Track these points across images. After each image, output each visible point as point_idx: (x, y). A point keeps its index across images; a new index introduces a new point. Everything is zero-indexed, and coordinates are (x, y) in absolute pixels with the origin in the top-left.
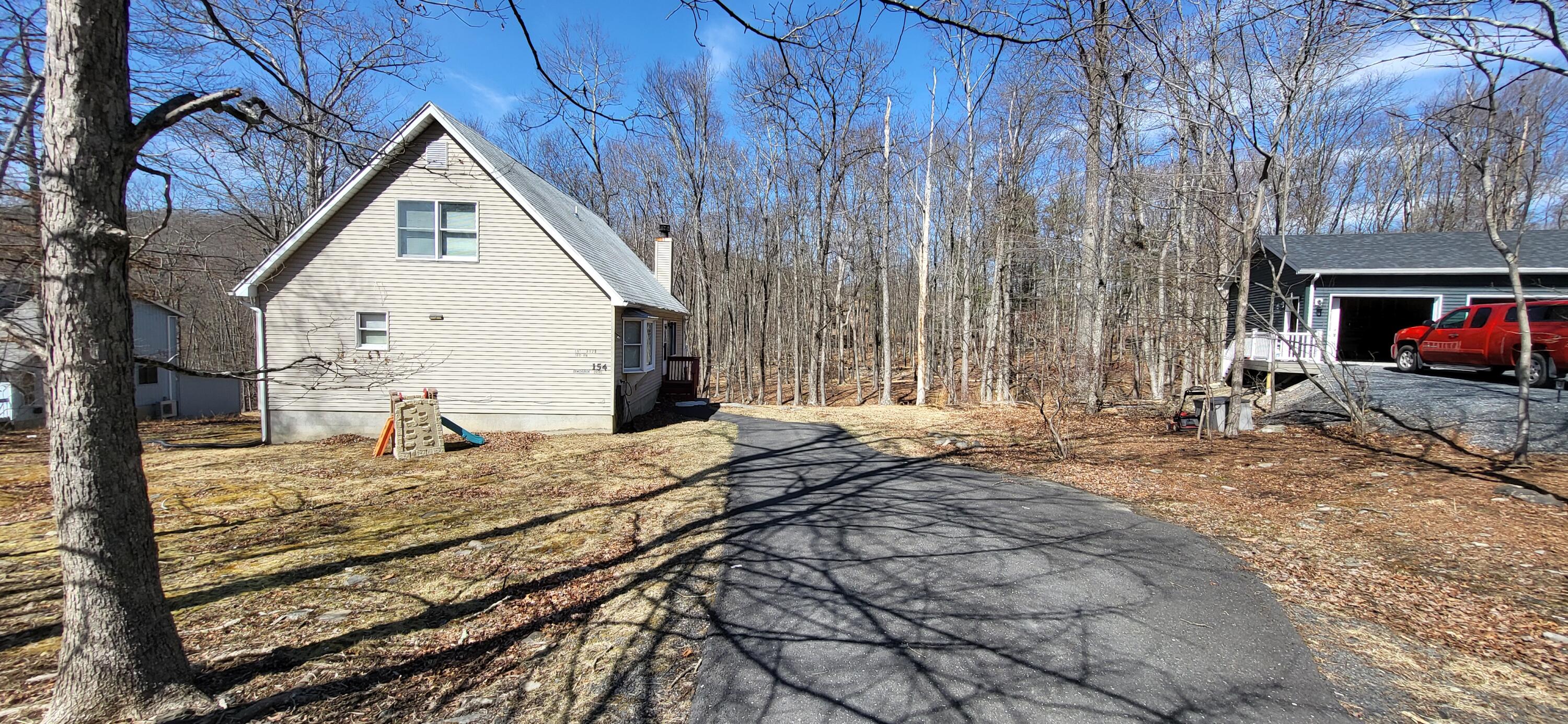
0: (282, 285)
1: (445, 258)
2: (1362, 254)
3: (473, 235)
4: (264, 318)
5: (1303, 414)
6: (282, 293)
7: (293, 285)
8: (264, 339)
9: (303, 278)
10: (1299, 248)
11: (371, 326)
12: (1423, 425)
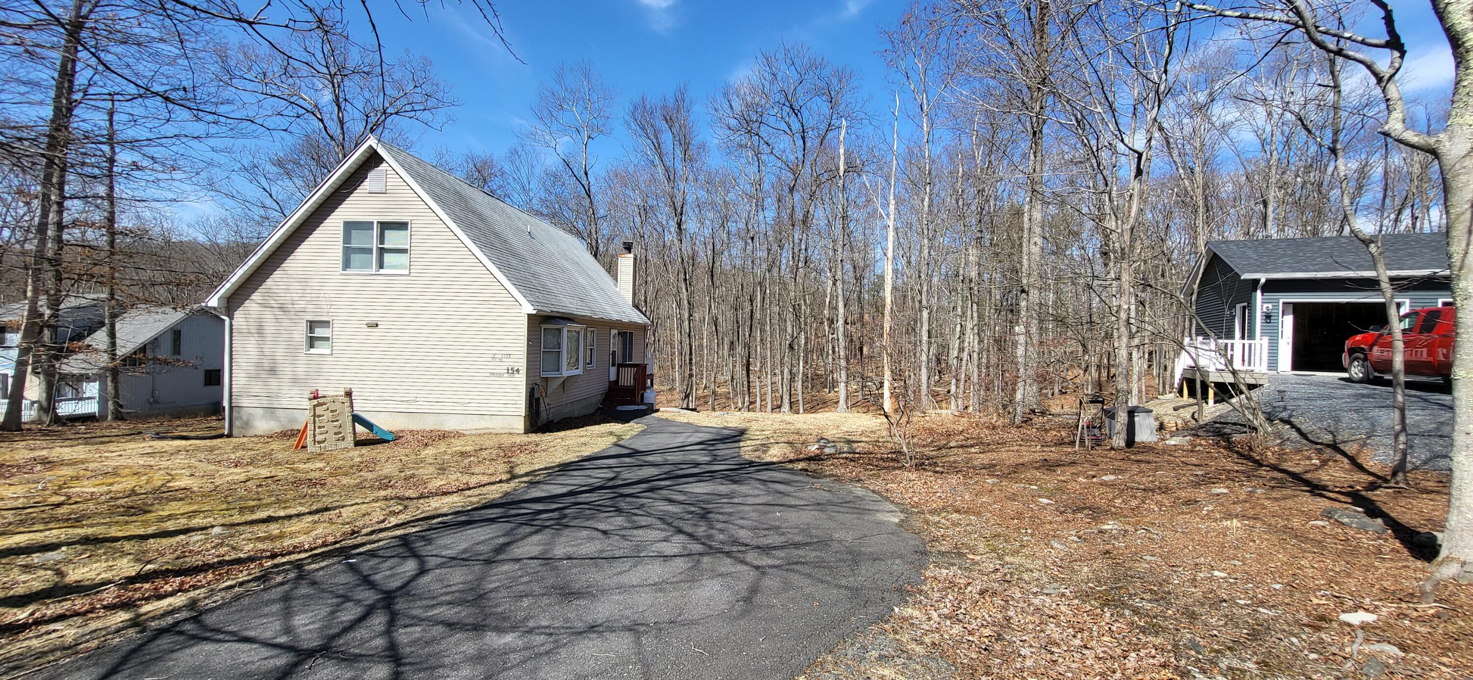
0: (247, 297)
1: (382, 271)
2: (1317, 257)
3: (404, 251)
4: (231, 325)
5: (1217, 425)
6: (247, 303)
7: (256, 296)
8: (231, 344)
9: (264, 291)
10: (1250, 253)
11: (319, 332)
12: (1327, 438)
